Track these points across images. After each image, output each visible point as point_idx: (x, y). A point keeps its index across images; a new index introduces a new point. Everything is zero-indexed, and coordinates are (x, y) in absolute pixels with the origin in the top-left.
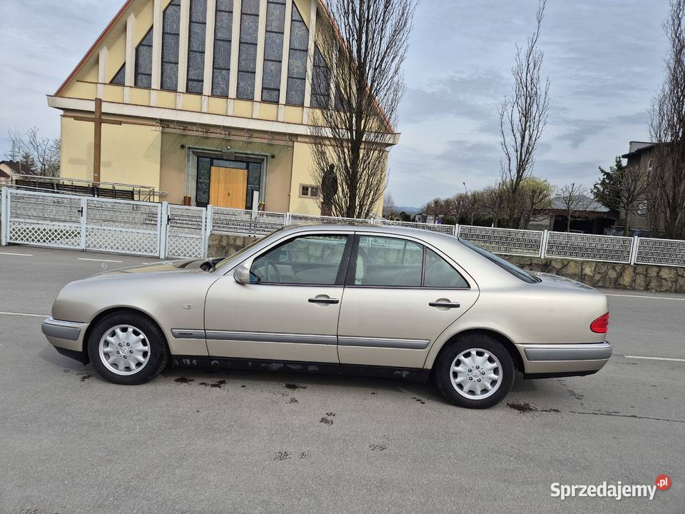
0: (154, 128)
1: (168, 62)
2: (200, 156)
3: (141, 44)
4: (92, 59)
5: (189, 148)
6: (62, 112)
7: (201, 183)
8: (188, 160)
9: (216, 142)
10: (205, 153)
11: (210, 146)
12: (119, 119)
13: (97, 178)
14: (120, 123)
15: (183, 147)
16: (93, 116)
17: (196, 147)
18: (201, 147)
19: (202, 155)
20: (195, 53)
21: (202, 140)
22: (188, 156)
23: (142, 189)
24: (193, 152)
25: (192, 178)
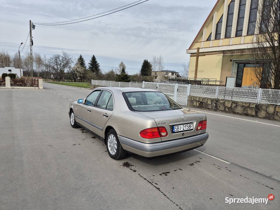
0: (220, 55)
1: (228, 26)
2: (239, 63)
3: (218, 22)
4: (201, 34)
5: (234, 61)
6: (190, 55)
7: (239, 75)
8: (233, 66)
9: (247, 56)
10: (241, 62)
11: (244, 59)
12: (204, 54)
13: (196, 77)
14: (205, 55)
15: (231, 60)
16: (196, 55)
17: (237, 60)
18: (239, 60)
19: (240, 63)
20: (240, 18)
21: (240, 56)
22: (233, 64)
23: (204, 80)
24: (236, 62)
25: (234, 74)
